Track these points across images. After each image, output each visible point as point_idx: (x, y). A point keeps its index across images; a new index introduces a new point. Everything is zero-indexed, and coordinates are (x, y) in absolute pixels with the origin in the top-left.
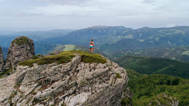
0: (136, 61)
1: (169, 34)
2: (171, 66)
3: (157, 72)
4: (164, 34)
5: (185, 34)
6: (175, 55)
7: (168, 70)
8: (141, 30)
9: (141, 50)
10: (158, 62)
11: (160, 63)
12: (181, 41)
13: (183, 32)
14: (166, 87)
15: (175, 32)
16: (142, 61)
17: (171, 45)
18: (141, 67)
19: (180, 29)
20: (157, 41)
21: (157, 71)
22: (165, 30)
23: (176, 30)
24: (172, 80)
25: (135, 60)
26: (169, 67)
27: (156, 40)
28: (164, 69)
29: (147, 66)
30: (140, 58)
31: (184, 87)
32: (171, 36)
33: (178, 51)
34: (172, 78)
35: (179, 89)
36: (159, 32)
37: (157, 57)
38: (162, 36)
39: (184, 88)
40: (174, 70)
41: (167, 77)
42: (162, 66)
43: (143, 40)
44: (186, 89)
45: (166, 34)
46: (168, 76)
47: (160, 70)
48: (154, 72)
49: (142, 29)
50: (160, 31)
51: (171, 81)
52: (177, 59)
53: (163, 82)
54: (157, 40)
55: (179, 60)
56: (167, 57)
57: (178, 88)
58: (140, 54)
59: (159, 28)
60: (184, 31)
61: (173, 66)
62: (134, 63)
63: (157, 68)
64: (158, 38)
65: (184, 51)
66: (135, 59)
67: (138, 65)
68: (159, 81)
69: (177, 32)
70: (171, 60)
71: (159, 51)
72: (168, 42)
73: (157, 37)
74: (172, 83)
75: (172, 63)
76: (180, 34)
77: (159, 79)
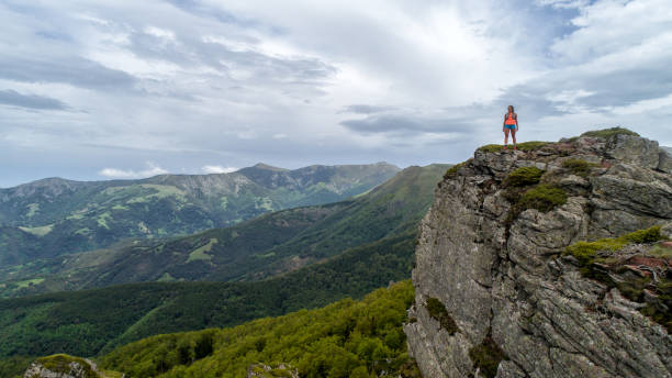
0: (28, 318)
1: (140, 200)
2: (166, 304)
3: (123, 336)
4: (123, 201)
5: (186, 197)
6: (169, 266)
7: (158, 320)
8: (33, 191)
9: (44, 269)
10: (121, 300)
11: (128, 301)
12: (179, 221)
13: (180, 192)
14: (183, 373)
15: (157, 192)
16: (57, 311)
17: (150, 237)
18: (57, 335)
19: (171, 184)
20: (103, 227)
21: (123, 332)
22: (127, 187)
23: (158, 187)
24: (193, 344)
25: (24, 316)
26: (160, 310)
27: (97, 223)
28: (144, 319)
29: (83, 326)
30: (47, 300)
31: (237, 349)
32: (147, 208)
33: (175, 253)
34: (192, 338)
35: (225, 362)
36: (105, 195)
37: (112, 285)
38: (118, 207)
39: (239, 354)
40: (177, 316)
41: (175, 340)
42: (135, 310)
43: (47, 229)
44: (245, 355)
45: (131, 201)
46: (176, 334)
47: (131, 329)
48: (110, 343)
49: (37, 185)
50: (111, 191)
51: (189, 347)
52: (178, 278)
53: (168, 360)
54: (102, 223)
55: (182, 280)
56: (146, 278)
57: (220, 360)
58: (42, 283)
59: (105, 183)
60: (183, 189)
61: (172, 303)
62: (22, 326)
63: (119, 322)
64: (106, 215)
65: (192, 248)
66: (21, 311)
67: (41, 330)
68: (154, 362)
69: (165, 191)
70: (162, 283)
71: (116, 262)
72: (141, 224)
73: (102, 211)
74: (194, 354)
75: (167, 293)
76: (172, 197)
77: (151, 355)
